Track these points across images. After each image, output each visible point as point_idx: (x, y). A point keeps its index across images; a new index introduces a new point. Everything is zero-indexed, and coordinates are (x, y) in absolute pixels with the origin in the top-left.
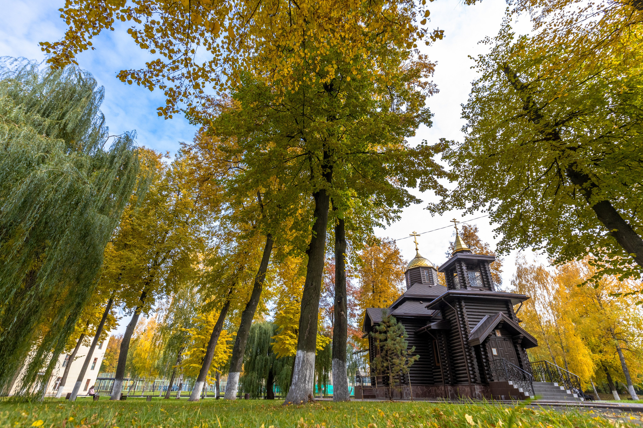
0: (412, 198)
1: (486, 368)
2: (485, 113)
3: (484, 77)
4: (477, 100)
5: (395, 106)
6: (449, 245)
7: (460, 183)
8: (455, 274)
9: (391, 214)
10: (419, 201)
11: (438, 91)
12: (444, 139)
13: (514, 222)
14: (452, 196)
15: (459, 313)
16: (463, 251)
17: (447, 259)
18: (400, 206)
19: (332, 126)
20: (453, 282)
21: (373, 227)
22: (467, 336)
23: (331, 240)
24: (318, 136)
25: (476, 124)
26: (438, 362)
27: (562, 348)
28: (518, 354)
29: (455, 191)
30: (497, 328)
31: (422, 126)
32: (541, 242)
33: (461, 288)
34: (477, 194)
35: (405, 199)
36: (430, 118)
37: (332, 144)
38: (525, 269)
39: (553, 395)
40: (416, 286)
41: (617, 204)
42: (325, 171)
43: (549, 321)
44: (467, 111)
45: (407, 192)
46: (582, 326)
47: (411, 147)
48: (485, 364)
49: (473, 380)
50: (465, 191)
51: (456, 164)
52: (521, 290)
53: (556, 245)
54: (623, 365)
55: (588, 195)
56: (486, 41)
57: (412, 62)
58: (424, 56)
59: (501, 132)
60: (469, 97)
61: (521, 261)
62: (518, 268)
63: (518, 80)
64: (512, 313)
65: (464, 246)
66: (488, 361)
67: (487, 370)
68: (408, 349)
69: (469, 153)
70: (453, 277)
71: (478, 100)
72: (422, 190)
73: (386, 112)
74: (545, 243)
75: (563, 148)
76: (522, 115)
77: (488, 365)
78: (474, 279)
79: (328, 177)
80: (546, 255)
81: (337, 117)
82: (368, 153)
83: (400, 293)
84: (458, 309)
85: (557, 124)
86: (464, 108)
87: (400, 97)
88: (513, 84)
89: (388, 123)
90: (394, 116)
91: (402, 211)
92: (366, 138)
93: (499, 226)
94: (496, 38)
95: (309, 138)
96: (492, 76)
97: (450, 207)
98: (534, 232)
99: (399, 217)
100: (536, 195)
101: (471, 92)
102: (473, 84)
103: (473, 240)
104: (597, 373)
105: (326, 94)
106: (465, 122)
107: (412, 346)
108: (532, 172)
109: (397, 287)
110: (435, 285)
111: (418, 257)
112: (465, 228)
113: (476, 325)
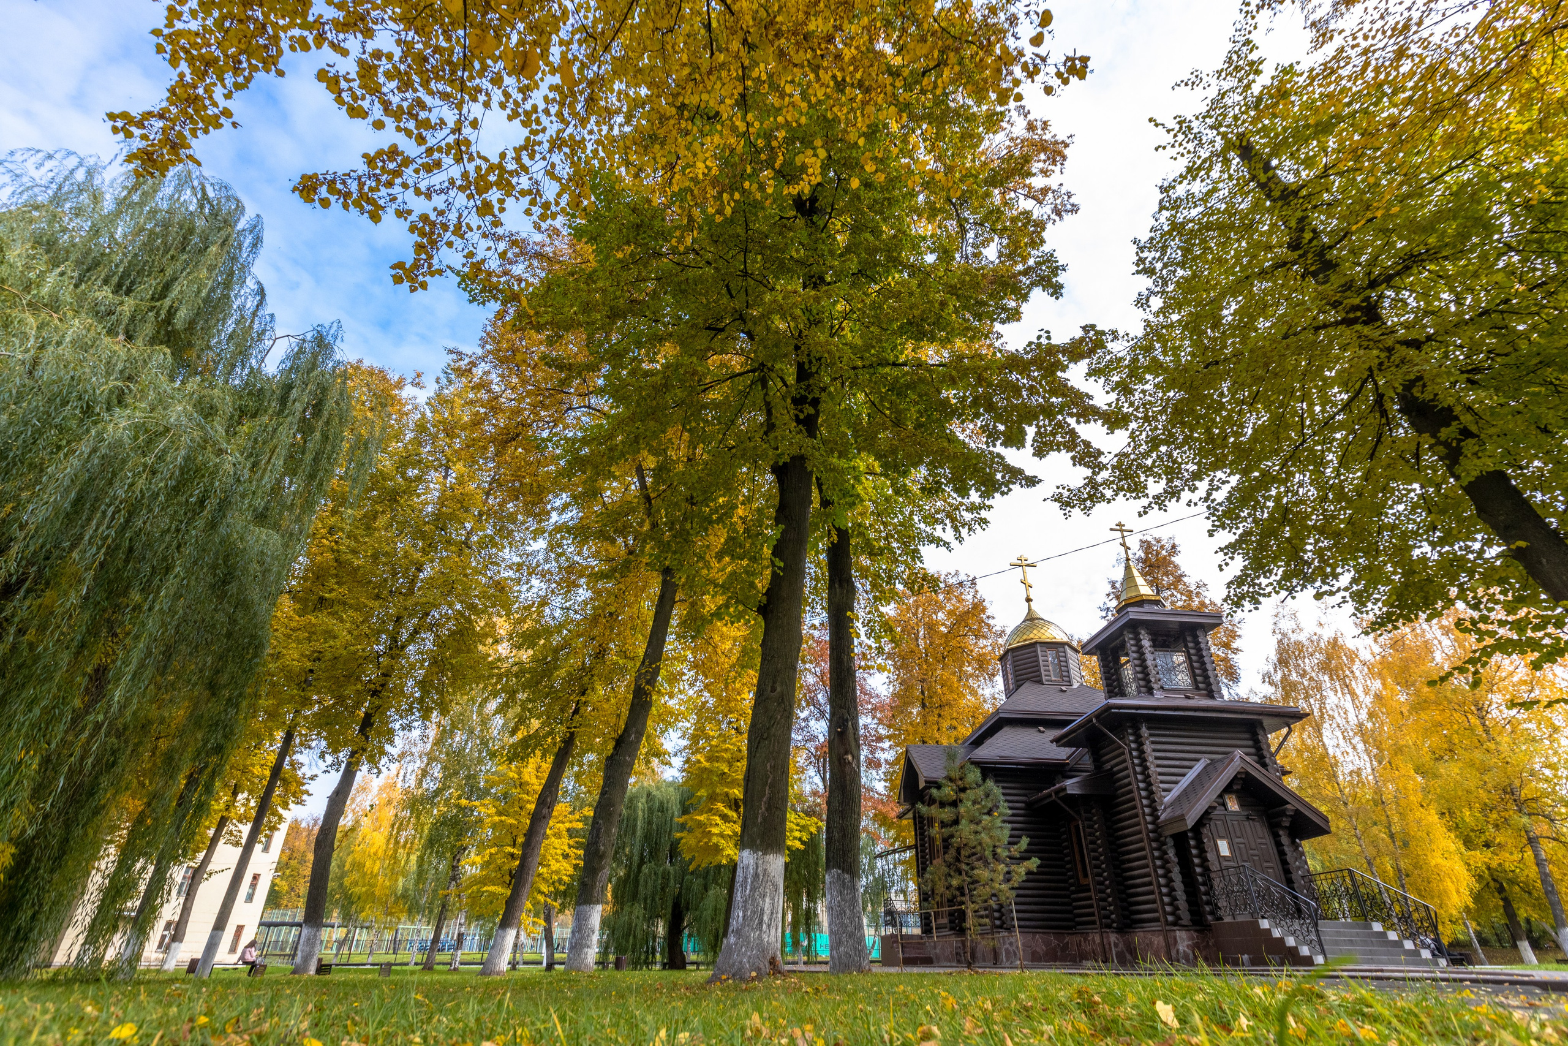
0: (1015, 474)
1: (1202, 888)
2: (1194, 259)
3: (1189, 170)
4: (1173, 230)
5: (970, 249)
6: (1108, 589)
7: (1132, 436)
8: (1123, 659)
9: (964, 513)
10: (1032, 482)
11: (1075, 209)
12: (1093, 327)
13: (1269, 530)
14: (1114, 467)
15: (1135, 753)
16: (1141, 602)
17: (1104, 623)
18: (986, 495)
19: (817, 300)
20: (1119, 679)
21: (920, 547)
22: (1155, 810)
23: (817, 580)
24: (782, 326)
25: (1171, 288)
26: (1086, 876)
27: (1392, 836)
28: (1282, 854)
29: (1122, 455)
30: (1228, 789)
31: (1038, 295)
32: (1336, 576)
33: (1139, 692)
34: (1175, 462)
35: (999, 476)
36: (1056, 275)
37: (816, 344)
38: (1298, 644)
39: (1371, 953)
40: (1028, 688)
41: (1526, 479)
42: (801, 411)
43: (1358, 772)
44: (1149, 255)
45: (1002, 458)
46: (1439, 782)
47: (1011, 347)
48: (1200, 879)
49: (1170, 918)
50: (1146, 455)
51: (1124, 389)
52: (1286, 696)
53: (1373, 583)
54: (1545, 877)
55: (1452, 457)
56: (1194, 81)
57: (1012, 139)
58: (1039, 124)
59: (1234, 307)
60: (1153, 222)
61: (1286, 625)
62: (1280, 642)
63: (1275, 176)
64: (1265, 753)
65: (1145, 589)
66: (1207, 870)
67: (1207, 893)
68: (1010, 843)
69: (1154, 360)
70: (1118, 666)
71: (1177, 227)
72: (1039, 453)
73: (948, 263)
74: (1345, 579)
75: (1390, 342)
76: (1284, 264)
77: (1208, 882)
78: (1172, 669)
79: (809, 425)
80: (1350, 607)
81: (828, 279)
82: (905, 364)
83: (989, 708)
84: (1133, 745)
85: (1373, 284)
86: (1141, 249)
87: (982, 225)
88: (1262, 186)
89: (952, 290)
90: (967, 272)
91: (990, 507)
92: (901, 327)
93: (1232, 538)
94: (1219, 73)
95: (759, 330)
96: (1210, 169)
97: (1108, 493)
98: (1319, 553)
99: (985, 521)
100: (1321, 463)
101: (1157, 209)
102: (1163, 189)
103: (1167, 574)
104: (1477, 898)
105: (800, 222)
106: (1145, 283)
107: (1020, 837)
108: (1311, 405)
109: (980, 692)
110: (1076, 685)
111: (1032, 619)
112: (1146, 546)
113: (1176, 783)
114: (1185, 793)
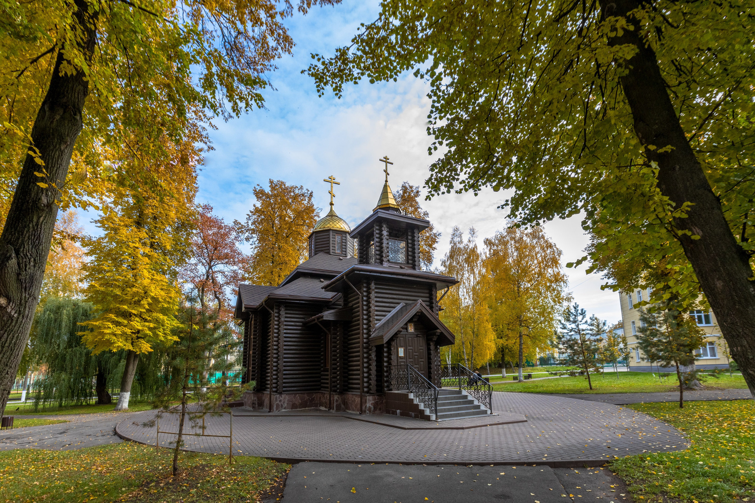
1: (385, 374)
8: (372, 243)
15: (365, 298)
16: (389, 208)
20: (367, 254)
22: (369, 331)
28: (429, 354)
30: (410, 321)
33: (375, 262)
38: (459, 249)
40: (321, 256)
48: (385, 369)
49: (366, 390)
52: (449, 272)
61: (456, 239)
62: (452, 247)
64: (434, 301)
65: (392, 201)
66: (390, 364)
67: (387, 376)
70: (368, 245)
77: (389, 371)
78: (396, 252)
84: (365, 294)
111: (332, 215)
113: (385, 316)
114: (388, 322)
